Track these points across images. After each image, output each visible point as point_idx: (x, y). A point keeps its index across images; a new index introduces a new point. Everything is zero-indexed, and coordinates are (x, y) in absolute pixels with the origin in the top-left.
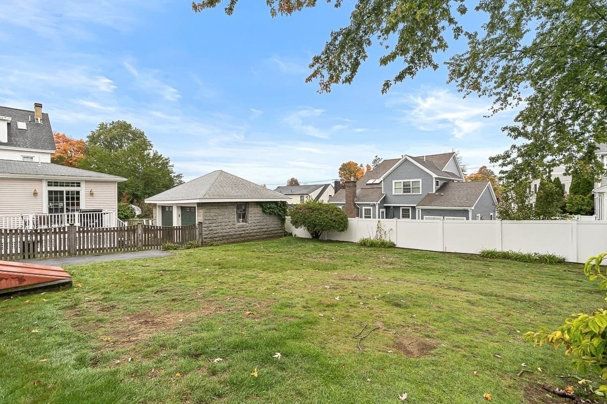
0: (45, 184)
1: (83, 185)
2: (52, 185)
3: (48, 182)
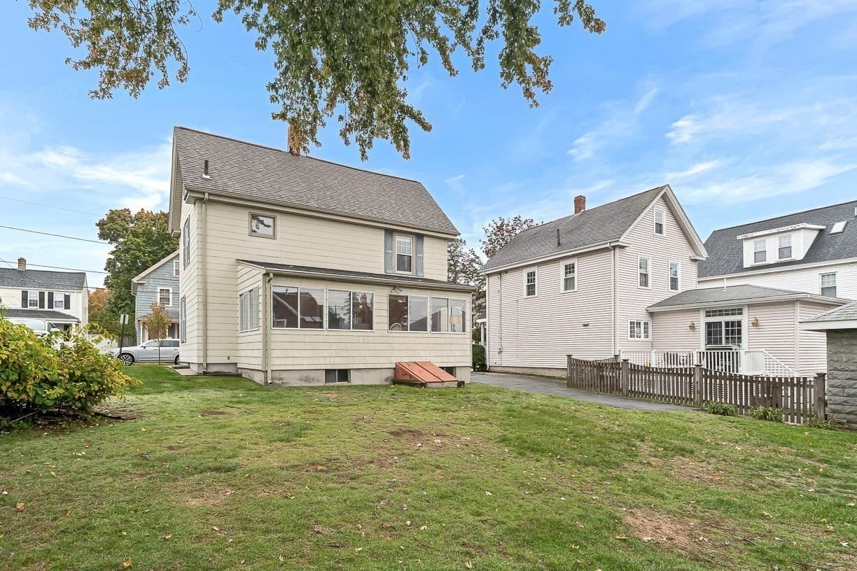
0: (702, 314)
1: (745, 311)
2: (709, 316)
3: (707, 312)
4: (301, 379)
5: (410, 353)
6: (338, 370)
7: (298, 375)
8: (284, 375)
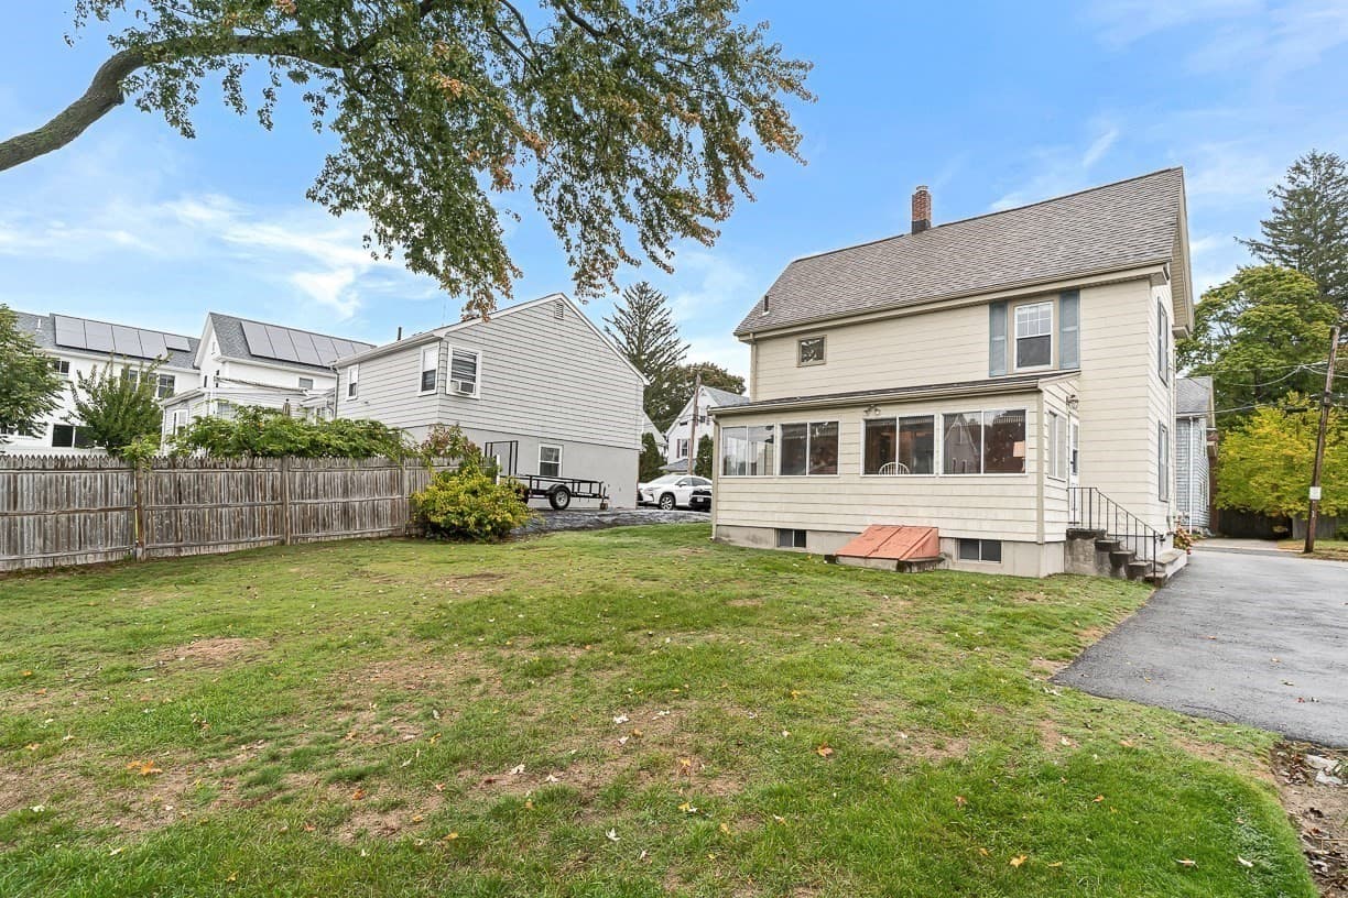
4: (748, 538)
5: (899, 511)
6: (796, 531)
7: (745, 532)
8: (732, 531)
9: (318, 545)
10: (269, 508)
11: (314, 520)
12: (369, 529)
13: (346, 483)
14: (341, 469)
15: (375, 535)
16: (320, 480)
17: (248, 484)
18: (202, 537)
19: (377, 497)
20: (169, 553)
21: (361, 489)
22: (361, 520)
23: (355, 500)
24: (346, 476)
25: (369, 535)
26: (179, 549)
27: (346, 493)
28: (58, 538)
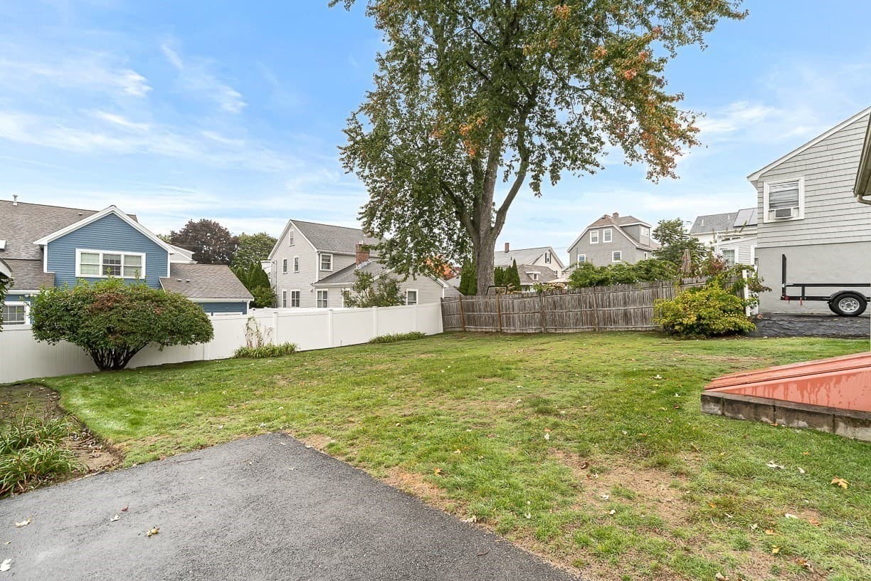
9: (611, 333)
10: (588, 312)
11: (609, 319)
12: (639, 325)
13: (625, 298)
14: (622, 291)
15: (644, 329)
16: (611, 297)
17: (579, 301)
18: (563, 325)
19: (644, 306)
20: (553, 331)
21: (634, 302)
22: (635, 320)
23: (631, 308)
24: (624, 295)
25: (640, 329)
26: (556, 329)
27: (625, 304)
28: (525, 323)
